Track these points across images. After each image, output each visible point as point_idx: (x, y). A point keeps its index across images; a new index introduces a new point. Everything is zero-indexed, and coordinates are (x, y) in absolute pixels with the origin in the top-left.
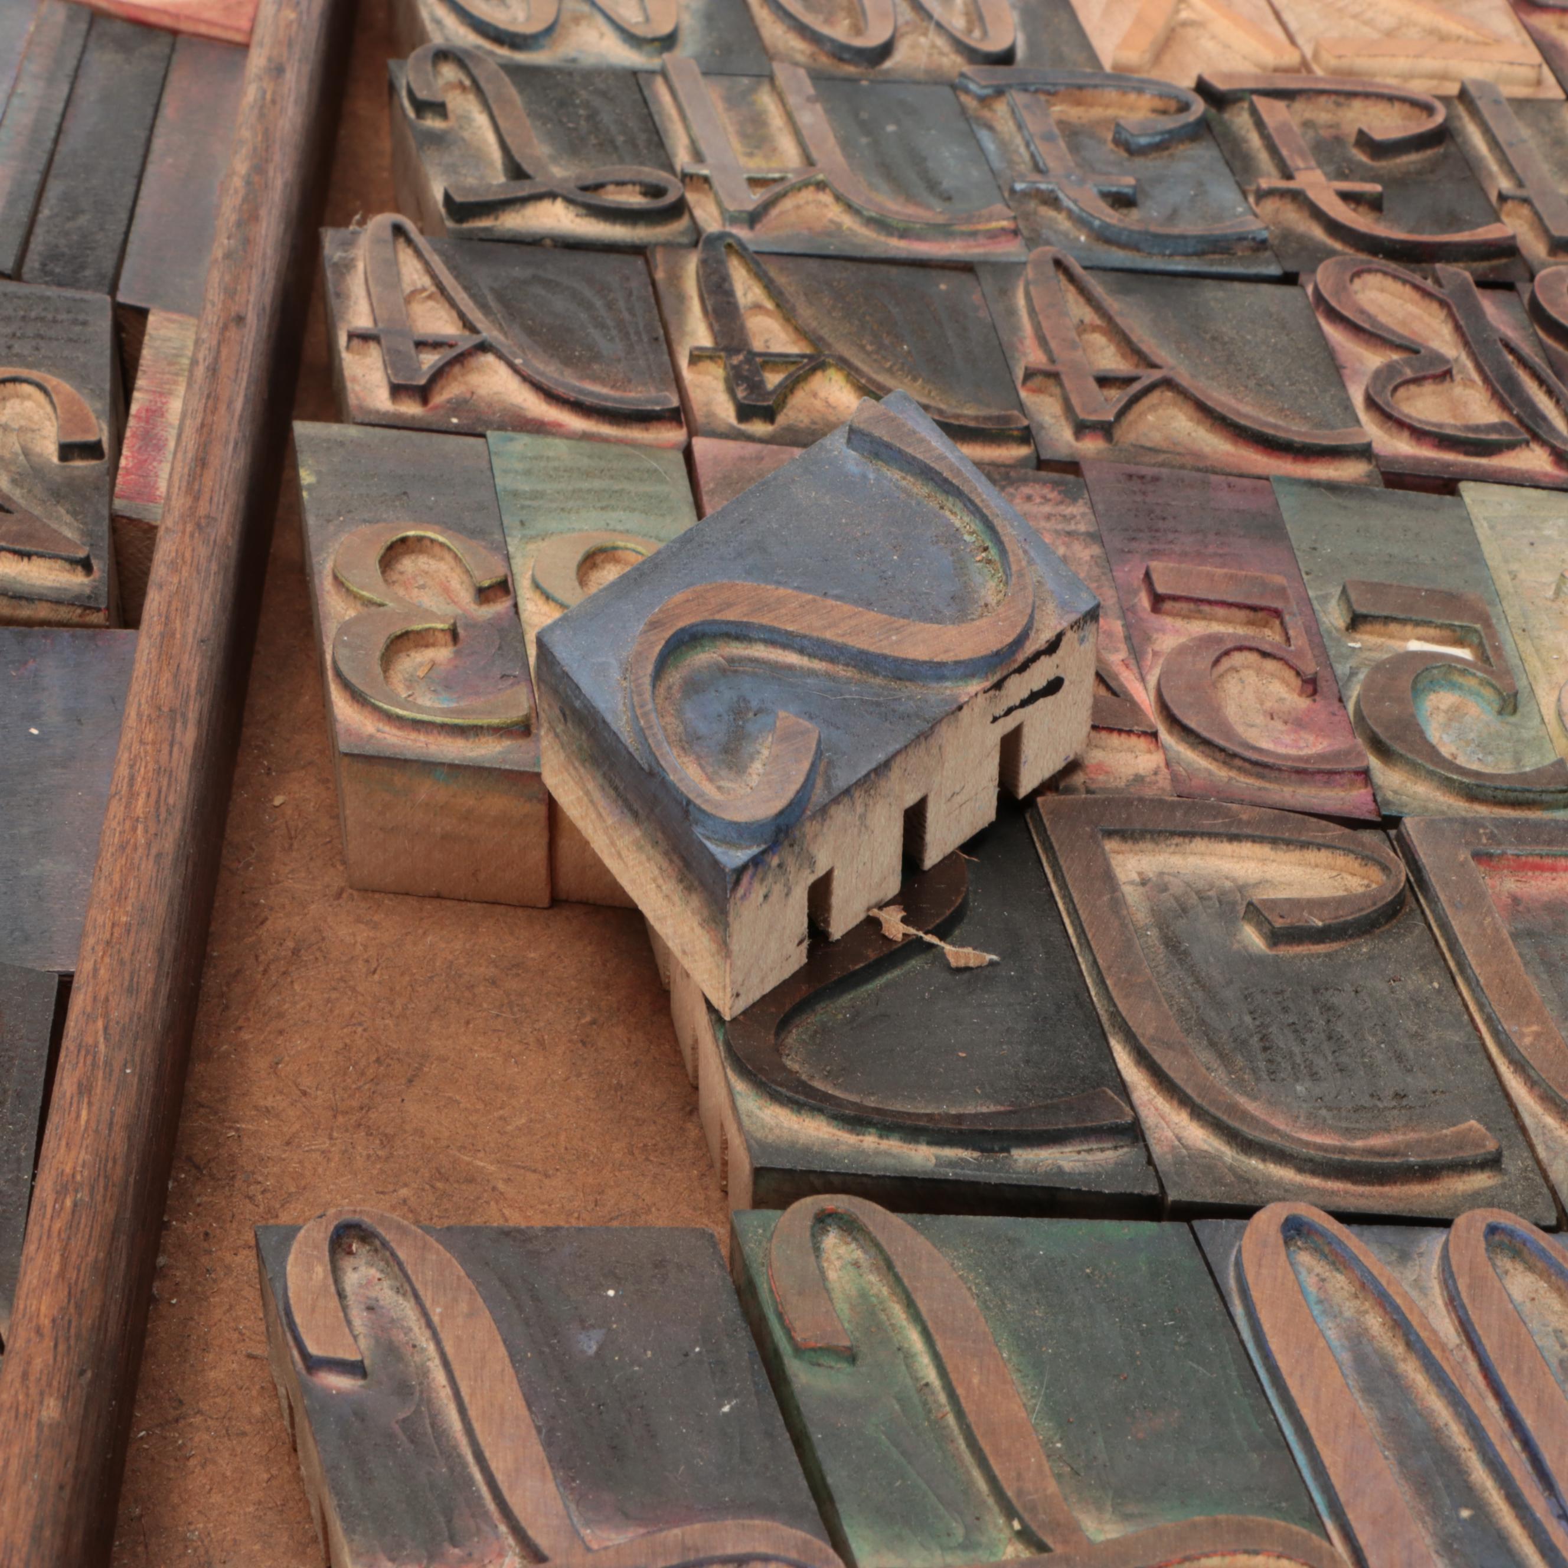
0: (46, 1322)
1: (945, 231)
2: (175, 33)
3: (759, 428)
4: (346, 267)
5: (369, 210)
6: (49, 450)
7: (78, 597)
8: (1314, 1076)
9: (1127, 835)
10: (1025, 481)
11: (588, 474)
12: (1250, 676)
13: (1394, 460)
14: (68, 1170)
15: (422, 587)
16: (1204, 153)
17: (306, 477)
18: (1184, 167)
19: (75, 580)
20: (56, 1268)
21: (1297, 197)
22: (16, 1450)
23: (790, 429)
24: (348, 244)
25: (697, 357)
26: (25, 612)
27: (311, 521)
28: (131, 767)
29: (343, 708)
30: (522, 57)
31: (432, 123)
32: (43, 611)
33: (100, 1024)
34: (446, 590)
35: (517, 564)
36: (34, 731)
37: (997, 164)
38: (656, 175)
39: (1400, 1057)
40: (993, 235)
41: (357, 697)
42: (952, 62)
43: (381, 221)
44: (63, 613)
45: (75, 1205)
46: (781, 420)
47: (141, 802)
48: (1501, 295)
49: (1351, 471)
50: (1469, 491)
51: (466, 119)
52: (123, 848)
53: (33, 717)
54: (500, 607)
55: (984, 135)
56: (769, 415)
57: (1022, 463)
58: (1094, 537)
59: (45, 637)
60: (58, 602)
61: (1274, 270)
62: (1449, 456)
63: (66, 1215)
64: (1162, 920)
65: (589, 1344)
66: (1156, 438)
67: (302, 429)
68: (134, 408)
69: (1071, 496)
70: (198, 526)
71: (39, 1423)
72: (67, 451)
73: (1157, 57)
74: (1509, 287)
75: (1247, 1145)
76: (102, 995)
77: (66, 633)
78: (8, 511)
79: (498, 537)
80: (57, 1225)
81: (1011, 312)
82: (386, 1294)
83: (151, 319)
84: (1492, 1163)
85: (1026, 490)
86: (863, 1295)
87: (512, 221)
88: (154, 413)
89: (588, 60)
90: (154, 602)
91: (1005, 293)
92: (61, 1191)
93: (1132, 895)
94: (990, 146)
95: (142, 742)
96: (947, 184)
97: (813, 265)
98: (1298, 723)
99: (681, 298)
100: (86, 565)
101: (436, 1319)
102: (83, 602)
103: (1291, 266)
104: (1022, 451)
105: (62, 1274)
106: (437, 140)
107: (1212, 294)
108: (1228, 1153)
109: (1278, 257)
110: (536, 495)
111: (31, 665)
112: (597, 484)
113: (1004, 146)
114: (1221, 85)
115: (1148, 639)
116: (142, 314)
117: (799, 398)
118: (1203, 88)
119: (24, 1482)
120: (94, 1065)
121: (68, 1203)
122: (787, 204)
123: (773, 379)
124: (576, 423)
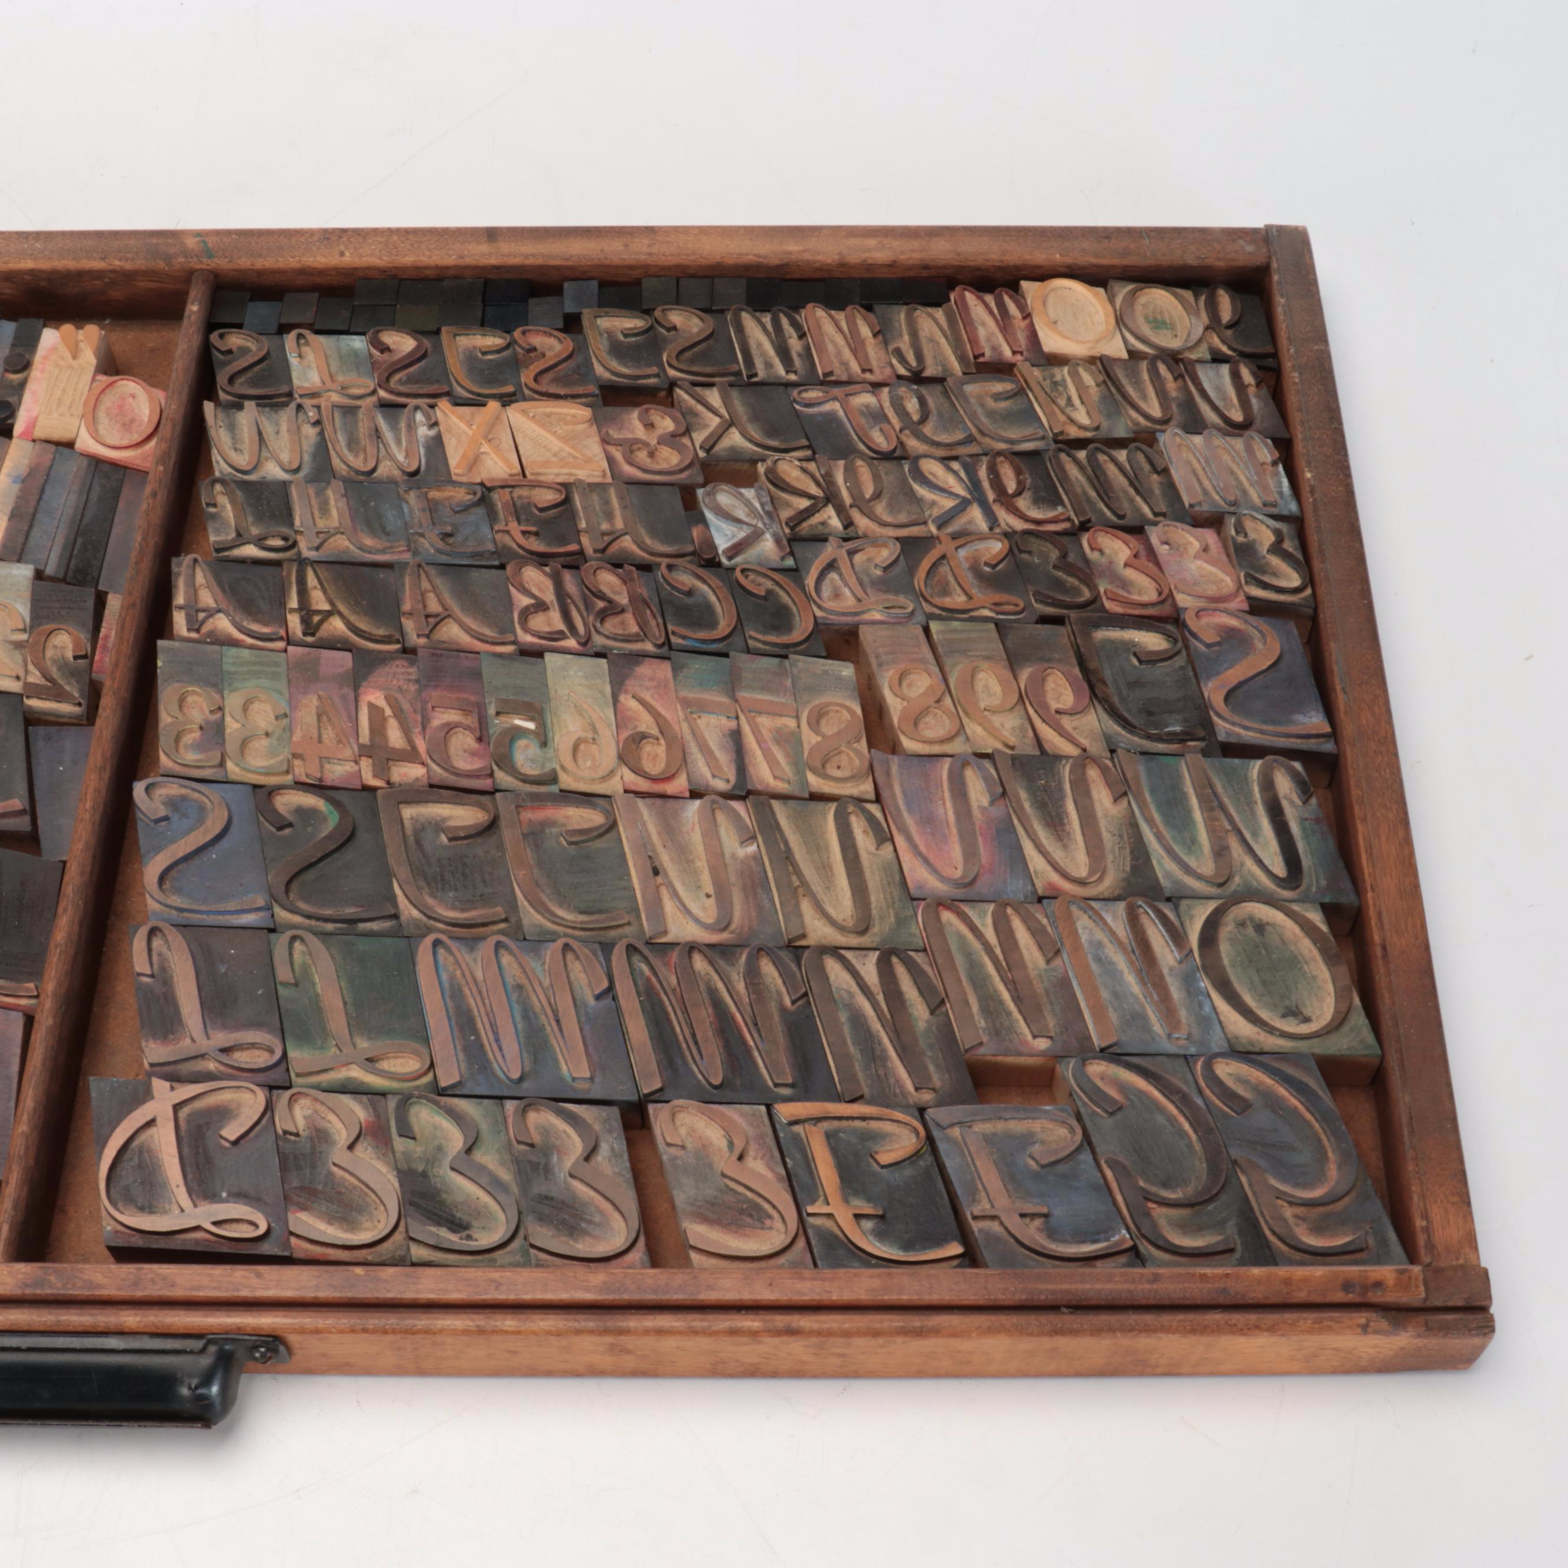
1: (383, 551)
2: (126, 468)
3: (310, 639)
4: (179, 574)
5: (187, 553)
6: (70, 655)
8: (456, 890)
9: (408, 803)
10: (397, 658)
11: (254, 664)
12: (460, 736)
13: (525, 644)
14: (59, 939)
15: (192, 710)
16: (480, 511)
17: (160, 663)
18: (473, 518)
19: (77, 710)
21: (508, 532)
23: (321, 639)
24: (179, 565)
25: (292, 610)
26: (60, 720)
27: (160, 681)
29: (163, 758)
30: (245, 477)
31: (212, 510)
32: (66, 720)
33: (71, 886)
34: (201, 709)
35: (227, 701)
36: (61, 767)
37: (408, 519)
38: (286, 531)
39: (484, 881)
40: (401, 552)
41: (166, 754)
42: (396, 473)
43: (191, 557)
44: (71, 721)
45: (61, 952)
46: (318, 635)
48: (573, 571)
49: (509, 649)
50: (548, 657)
51: (224, 507)
53: (61, 763)
54: (219, 715)
55: (405, 506)
56: (313, 635)
57: (397, 651)
58: (417, 681)
59: (68, 728)
60: (70, 717)
61: (497, 563)
62: (543, 642)
63: (57, 956)
64: (416, 833)
65: (223, 969)
66: (445, 637)
67: (160, 643)
68: (101, 635)
69: (412, 663)
72: (76, 658)
73: (470, 469)
74: (577, 568)
75: (429, 917)
76: (72, 876)
77: (73, 728)
78: (55, 685)
79: (220, 689)
81: (403, 585)
82: (164, 950)
83: (110, 597)
84: (506, 920)
85: (398, 662)
86: (304, 963)
87: (237, 552)
88: (107, 637)
89: (269, 478)
90: (98, 722)
91: (402, 576)
92: (56, 946)
93: (407, 824)
94: (406, 510)
96: (389, 528)
97: (337, 567)
98: (474, 754)
99: (290, 583)
100: (80, 704)
101: (176, 961)
102: (78, 717)
103: (503, 561)
104: (398, 646)
106: (213, 517)
107: (474, 574)
108: (424, 919)
109: (499, 557)
110: (236, 673)
112: (256, 668)
113: (411, 510)
114: (488, 484)
115: (429, 721)
116: (106, 593)
117: (325, 626)
118: (482, 484)
120: (68, 901)
121: (58, 951)
122: (331, 540)
123: (316, 619)
124: (250, 641)
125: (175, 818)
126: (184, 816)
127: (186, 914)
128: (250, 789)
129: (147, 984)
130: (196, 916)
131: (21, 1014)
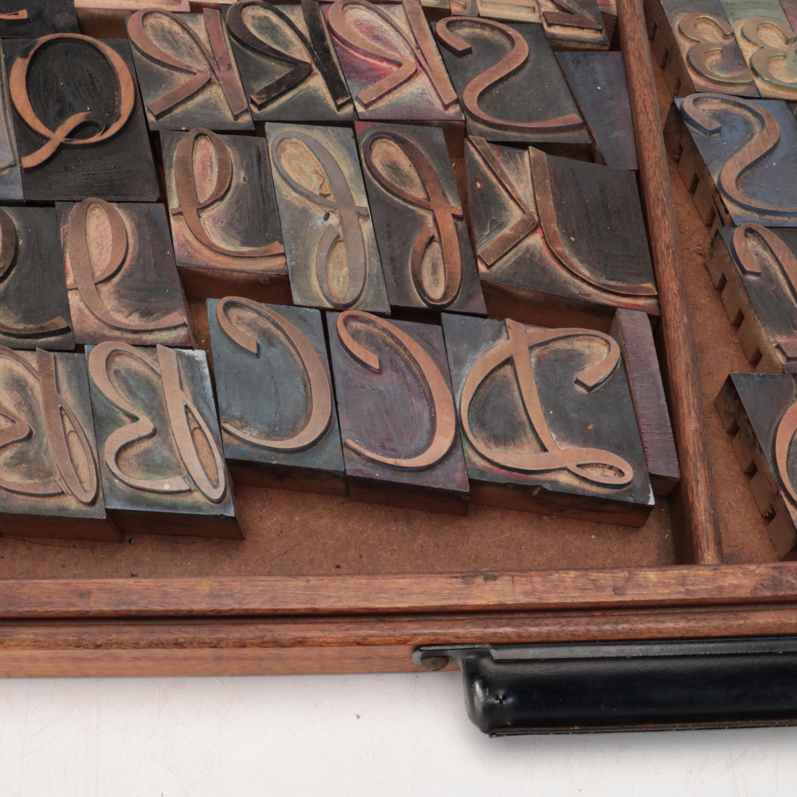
0: (676, 291)
7: (600, 41)
14: (667, 241)
15: (706, 34)
19: (598, 36)
20: (674, 274)
22: (680, 333)
26: (582, 46)
28: (644, 103)
29: (694, 77)
32: (588, 46)
33: (662, 191)
34: (713, 35)
35: (734, 28)
36: (599, 88)
41: (699, 73)
44: (595, 47)
45: (673, 252)
47: (650, 115)
52: (650, 131)
53: (597, 83)
54: (731, 40)
59: (592, 55)
60: (594, 43)
63: (671, 256)
70: (638, 18)
71: (684, 325)
76: (659, 181)
77: (597, 54)
78: (573, 14)
79: (724, 16)
80: (670, 259)
92: (668, 247)
95: (644, 95)
100: (600, 31)
101: (780, 259)
102: (601, 43)
105: (676, 276)
111: (591, 65)
119: (685, 344)
120: (664, 205)
121: (671, 251)
125: (725, 130)
126: (732, 128)
127: (768, 217)
128: (784, 104)
129: (754, 282)
130: (779, 218)
131: (645, 314)
